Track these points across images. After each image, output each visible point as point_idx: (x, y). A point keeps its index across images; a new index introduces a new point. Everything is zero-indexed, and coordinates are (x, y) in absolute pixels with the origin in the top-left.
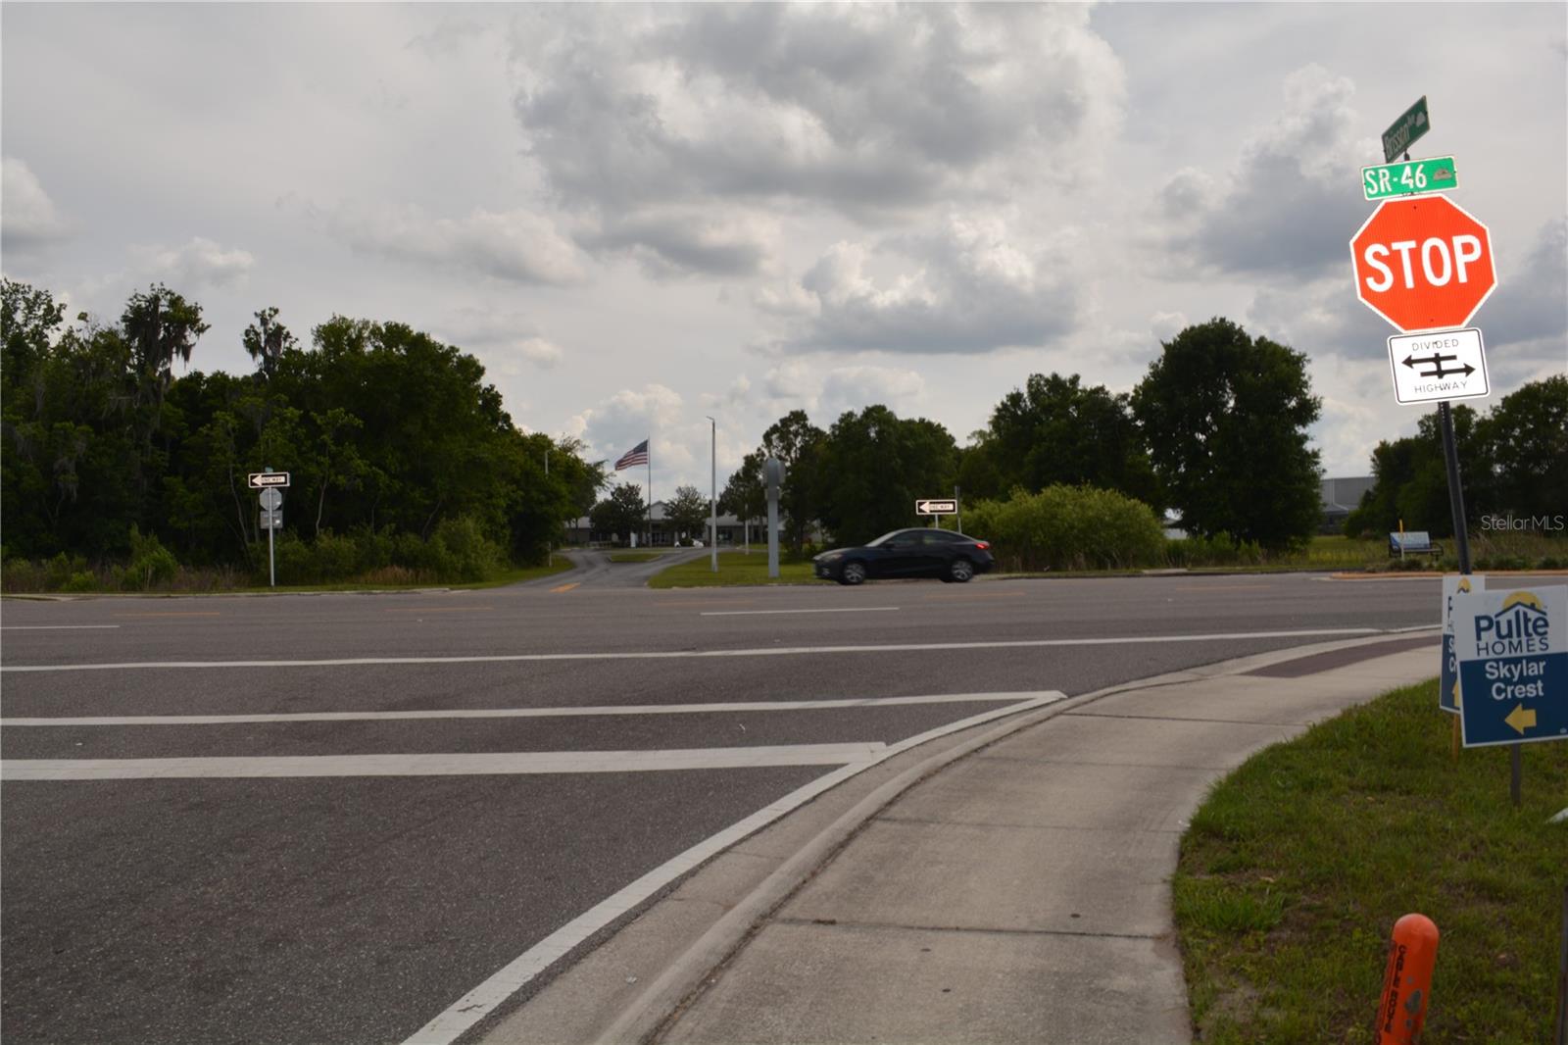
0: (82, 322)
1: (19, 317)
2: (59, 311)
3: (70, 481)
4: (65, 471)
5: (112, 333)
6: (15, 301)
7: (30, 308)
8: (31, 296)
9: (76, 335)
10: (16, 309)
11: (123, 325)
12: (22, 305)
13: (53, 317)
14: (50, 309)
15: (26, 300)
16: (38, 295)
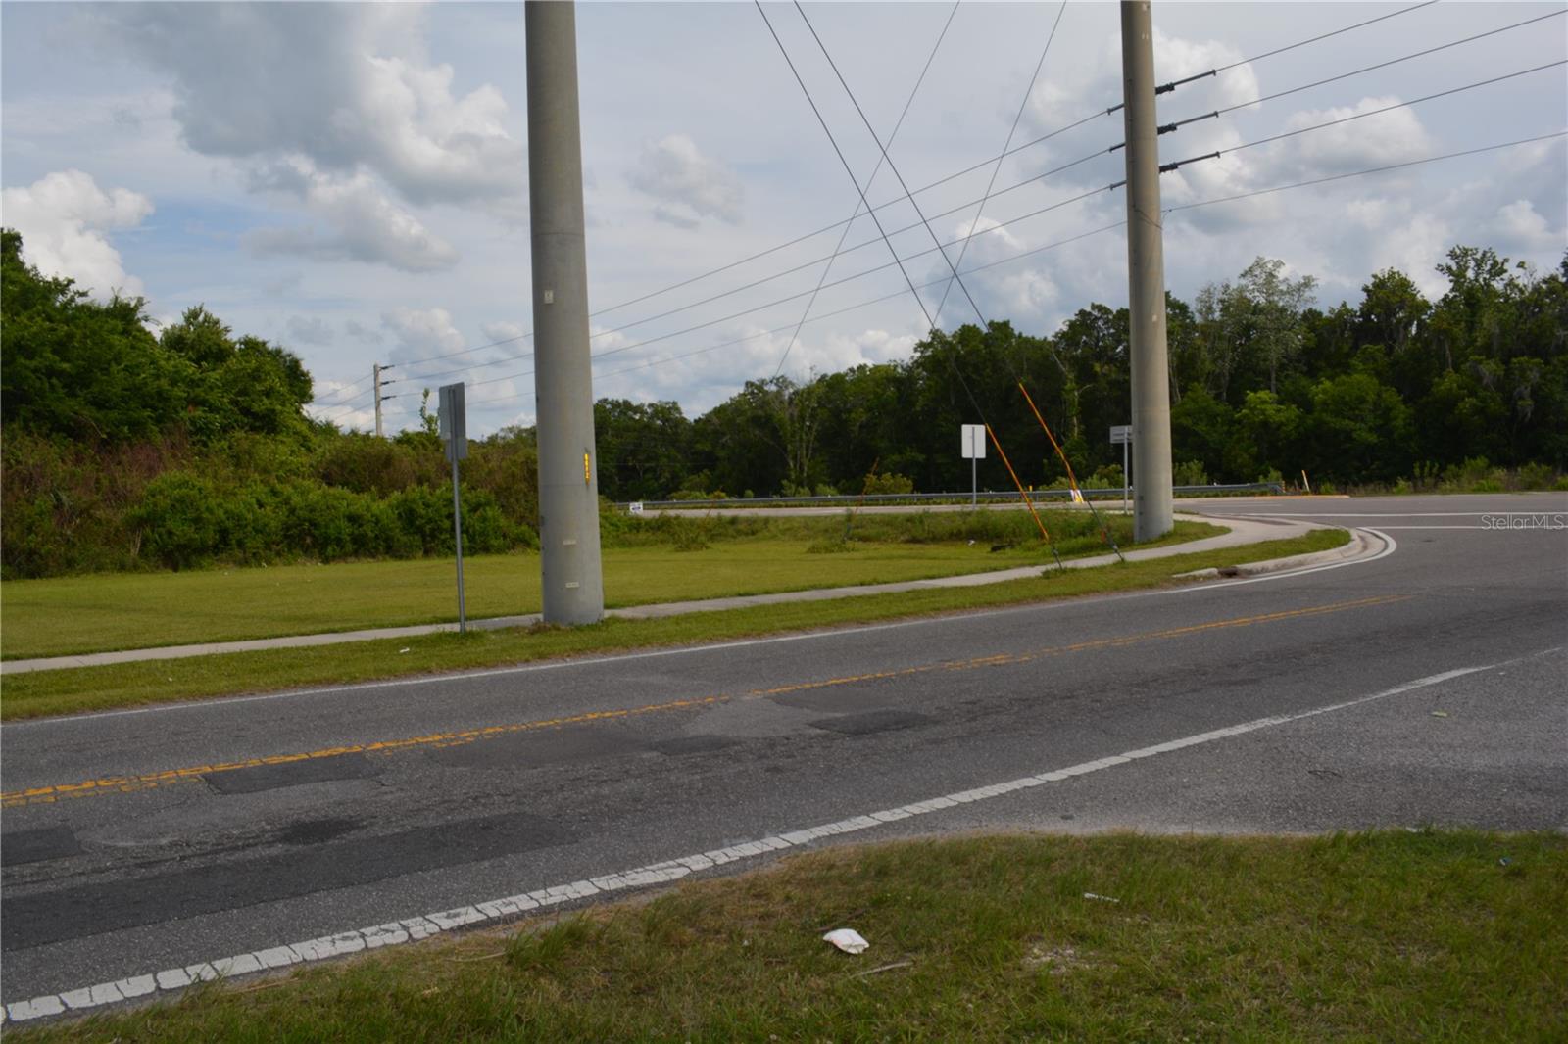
0: (1521, 270)
1: (1470, 274)
2: (1503, 264)
3: (1527, 404)
4: (1521, 398)
5: (1554, 278)
6: (1466, 262)
7: (1478, 266)
8: (1478, 256)
9: (1517, 282)
10: (1467, 268)
11: (1562, 271)
12: (1472, 264)
13: (1497, 270)
14: (1496, 263)
15: (1475, 260)
16: (1484, 254)
